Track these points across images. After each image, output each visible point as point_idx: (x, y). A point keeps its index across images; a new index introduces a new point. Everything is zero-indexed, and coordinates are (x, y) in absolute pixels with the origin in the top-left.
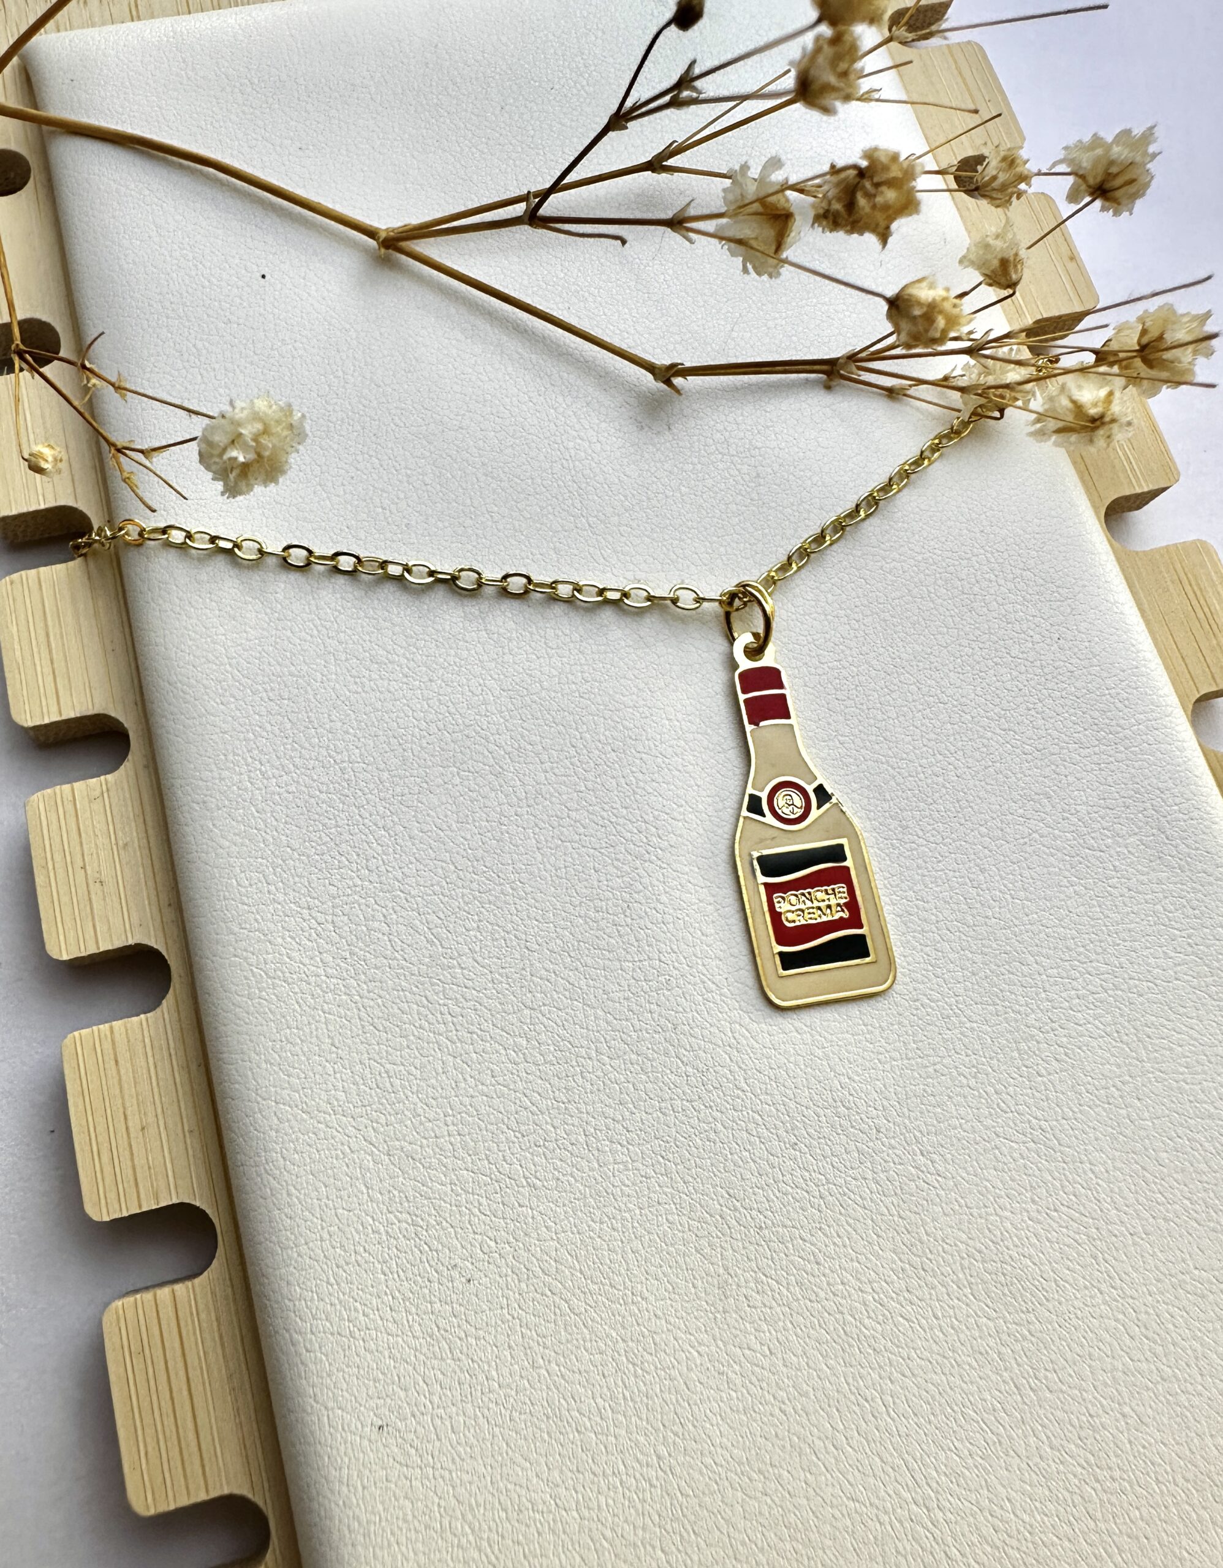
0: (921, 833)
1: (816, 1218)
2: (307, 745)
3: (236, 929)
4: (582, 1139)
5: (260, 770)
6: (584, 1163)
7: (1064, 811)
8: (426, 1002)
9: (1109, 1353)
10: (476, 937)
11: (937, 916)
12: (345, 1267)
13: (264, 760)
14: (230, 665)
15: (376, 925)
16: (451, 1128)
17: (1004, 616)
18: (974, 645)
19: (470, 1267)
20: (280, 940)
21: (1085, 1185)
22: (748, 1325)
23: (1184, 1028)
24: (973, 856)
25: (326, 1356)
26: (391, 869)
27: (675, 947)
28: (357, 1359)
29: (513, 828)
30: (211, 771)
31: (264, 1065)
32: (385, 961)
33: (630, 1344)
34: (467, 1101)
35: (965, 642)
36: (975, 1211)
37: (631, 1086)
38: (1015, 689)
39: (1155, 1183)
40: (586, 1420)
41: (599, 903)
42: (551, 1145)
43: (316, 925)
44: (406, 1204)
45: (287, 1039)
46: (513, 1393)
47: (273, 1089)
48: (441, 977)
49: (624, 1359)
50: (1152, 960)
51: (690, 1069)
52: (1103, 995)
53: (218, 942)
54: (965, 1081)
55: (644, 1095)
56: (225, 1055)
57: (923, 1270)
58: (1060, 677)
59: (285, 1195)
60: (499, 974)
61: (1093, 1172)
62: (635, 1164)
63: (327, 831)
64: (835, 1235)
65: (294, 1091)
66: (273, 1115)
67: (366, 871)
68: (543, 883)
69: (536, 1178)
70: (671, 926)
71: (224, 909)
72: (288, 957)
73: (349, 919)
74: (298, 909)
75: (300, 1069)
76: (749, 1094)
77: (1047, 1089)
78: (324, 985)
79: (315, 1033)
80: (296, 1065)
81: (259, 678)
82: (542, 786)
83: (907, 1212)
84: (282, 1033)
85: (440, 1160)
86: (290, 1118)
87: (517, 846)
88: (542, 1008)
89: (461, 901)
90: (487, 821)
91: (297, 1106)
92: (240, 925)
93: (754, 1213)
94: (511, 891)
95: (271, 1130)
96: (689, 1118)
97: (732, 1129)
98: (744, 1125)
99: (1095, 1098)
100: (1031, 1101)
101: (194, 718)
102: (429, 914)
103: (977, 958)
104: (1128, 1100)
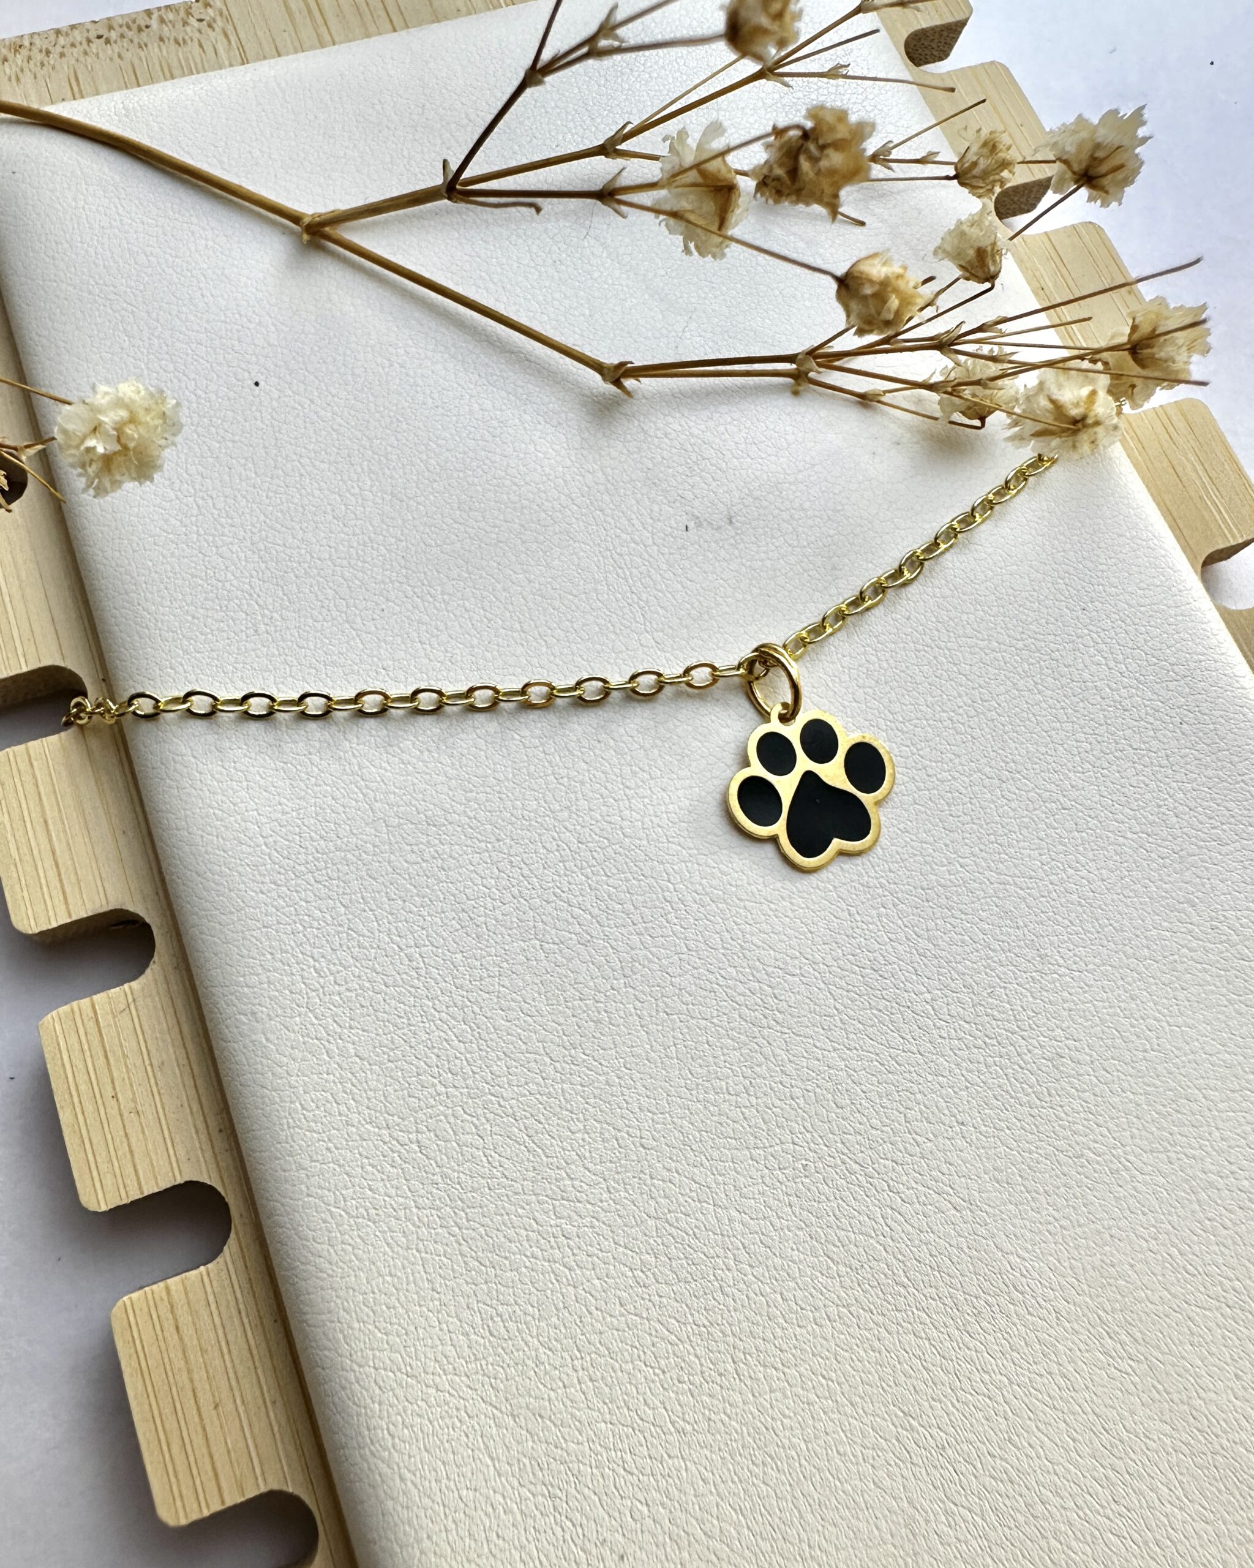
0: (1061, 961)
1: (1003, 1427)
2: (365, 932)
3: (306, 1163)
4: (730, 1367)
5: (314, 967)
6: (737, 1398)
8: (535, 1225)
10: (583, 1140)
11: (1091, 1056)
13: (317, 956)
14: (266, 844)
15: (468, 1139)
16: (581, 1373)
17: (1119, 702)
18: (1092, 738)
19: (621, 1539)
20: (359, 1171)
24: (1121, 982)
26: (478, 1070)
27: (808, 1126)
29: (612, 1006)
30: (258, 975)
31: (356, 1325)
32: (482, 1181)
34: (595, 1338)
36: (1175, 1397)
37: (778, 1296)
38: (1142, 785)
41: (717, 1083)
42: (697, 1379)
43: (398, 1147)
44: (540, 1473)
45: (380, 1291)
47: (370, 1353)
48: (550, 1193)
51: (841, 1267)
53: (286, 1181)
54: (1144, 1244)
55: (794, 1307)
56: (308, 1317)
57: (1128, 1473)
58: (1188, 767)
59: (398, 1481)
60: (614, 1180)
62: (794, 1389)
63: (399, 1032)
64: (1026, 1444)
65: (396, 1352)
66: (373, 1384)
67: (450, 1075)
68: (653, 1066)
69: (684, 1420)
70: (801, 1101)
71: (290, 1140)
72: (371, 1190)
73: (436, 1136)
74: (376, 1130)
75: (399, 1324)
76: (912, 1290)
77: (1235, 1243)
78: (416, 1218)
79: (411, 1278)
80: (394, 1320)
81: (302, 857)
82: (638, 952)
83: (1102, 1407)
84: (374, 1283)
85: (573, 1416)
86: (395, 1385)
87: (618, 1026)
88: (668, 1216)
89: (562, 1098)
90: (581, 1000)
91: (400, 1370)
92: (311, 1157)
93: (934, 1431)
94: (617, 1080)
95: (373, 1402)
96: (848, 1327)
97: (898, 1333)
98: (910, 1327)
100: (1220, 1259)
101: (231, 913)
102: (526, 1118)
103: (1141, 1099)
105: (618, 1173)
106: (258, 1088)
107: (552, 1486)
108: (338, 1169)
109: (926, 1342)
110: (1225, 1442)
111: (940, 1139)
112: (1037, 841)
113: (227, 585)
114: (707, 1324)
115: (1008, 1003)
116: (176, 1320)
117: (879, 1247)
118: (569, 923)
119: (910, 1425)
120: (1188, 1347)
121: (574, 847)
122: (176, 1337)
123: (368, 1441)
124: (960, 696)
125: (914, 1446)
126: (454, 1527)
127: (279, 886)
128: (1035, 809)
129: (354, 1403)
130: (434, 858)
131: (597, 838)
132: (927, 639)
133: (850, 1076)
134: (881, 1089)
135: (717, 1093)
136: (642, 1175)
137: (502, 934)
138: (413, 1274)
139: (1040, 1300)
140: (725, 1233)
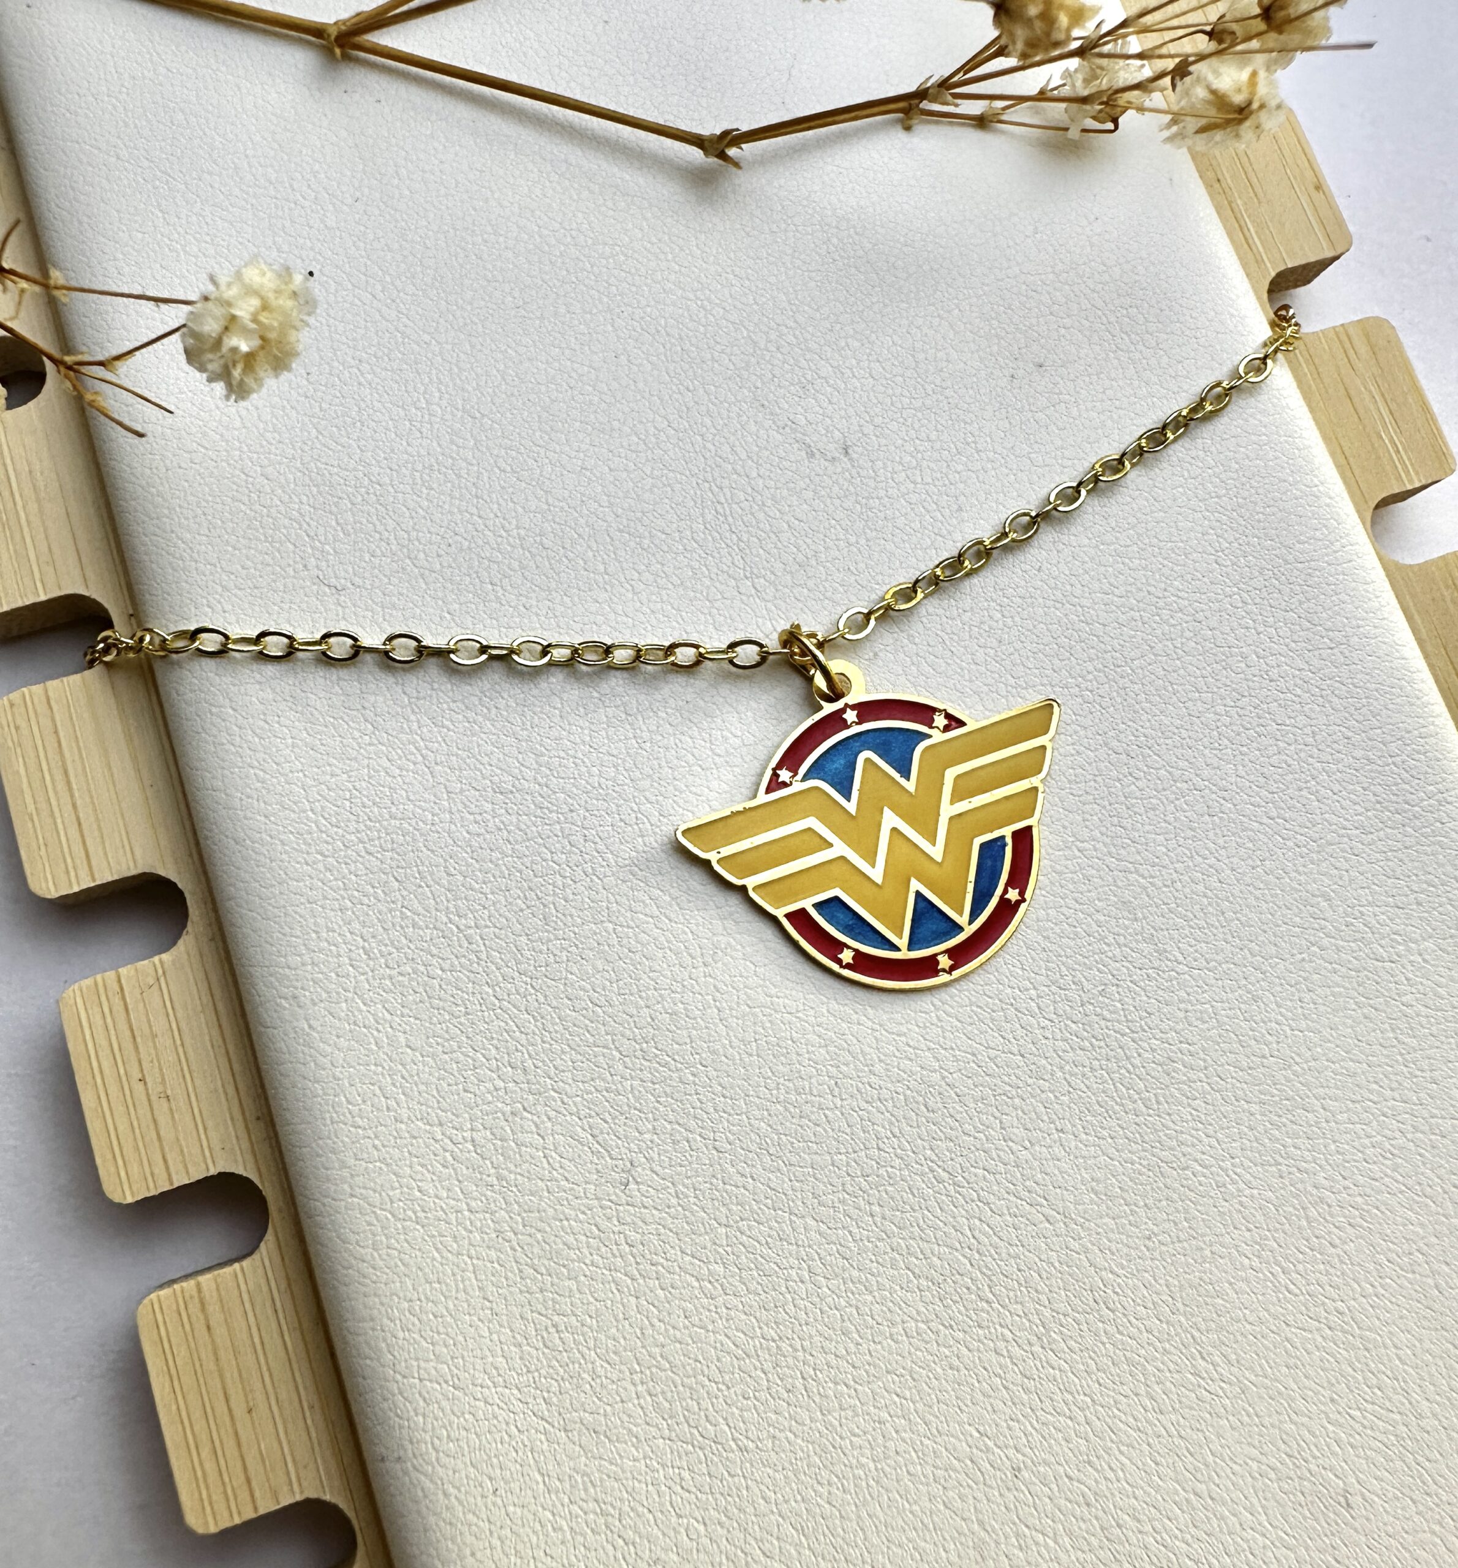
0: (1181, 958)
1: (1083, 1449)
2: (421, 910)
3: (351, 1162)
4: (799, 1383)
5: (363, 948)
6: (805, 1416)
7: (1347, 915)
8: (597, 1232)
10: (652, 1141)
11: (1205, 1061)
13: (368, 936)
14: (312, 810)
15: (527, 1138)
16: (640, 1388)
17: (1267, 672)
18: (1233, 712)
19: (675, 1558)
20: (408, 1170)
21: (1389, 1373)
24: (1244, 982)
26: (540, 1064)
27: (896, 1131)
29: (688, 996)
30: (301, 955)
31: (401, 1335)
32: (541, 1184)
34: (656, 1350)
35: (1220, 709)
36: (1267, 1421)
37: (854, 1310)
38: (1284, 765)
41: (800, 1083)
42: (763, 1395)
43: (451, 1146)
44: (591, 1490)
45: (427, 1299)
47: (415, 1364)
48: (613, 1197)
51: (924, 1283)
52: (1401, 1141)
53: (328, 1180)
54: (1246, 1261)
55: (871, 1320)
56: (349, 1323)
57: (1211, 1497)
58: (1335, 746)
59: (441, 1496)
60: (684, 1185)
61: (1400, 1359)
62: (865, 1408)
63: (454, 1021)
64: (1106, 1467)
65: (442, 1363)
66: (417, 1395)
67: (509, 1069)
68: (730, 1063)
69: (747, 1438)
70: (890, 1105)
71: (333, 1137)
72: (420, 1191)
73: (492, 1134)
74: (428, 1127)
75: (447, 1335)
76: (996, 1305)
77: (1342, 1262)
78: (468, 1223)
79: (461, 1286)
80: (442, 1330)
81: (353, 826)
82: (721, 938)
83: (1189, 1431)
84: (420, 1290)
85: (630, 1430)
86: (440, 1397)
87: (695, 1018)
88: (740, 1224)
89: (630, 1096)
90: (655, 989)
91: (446, 1382)
92: (355, 1155)
93: (1010, 1452)
94: (691, 1078)
95: (417, 1415)
96: (927, 1343)
97: (979, 1350)
98: (992, 1345)
99: (1397, 1268)
100: (1324, 1279)
101: (273, 886)
102: (590, 1117)
103: (1254, 1108)
104: (1436, 1266)
105: (688, 1178)
106: (299, 1079)
107: (605, 1503)
108: (385, 1168)
109: (1008, 1360)
110: (1313, 1467)
111: (1037, 1148)
112: (1163, 825)
113: (273, 510)
114: (776, 1337)
115: (1120, 1001)
116: (207, 1320)
117: (963, 1259)
118: (646, 905)
119: (986, 1445)
120: (1284, 1370)
121: (654, 820)
122: (207, 1339)
123: (411, 1455)
124: (1091, 660)
125: (988, 1466)
126: (499, 1543)
127: (326, 856)
128: (1164, 790)
129: (398, 1416)
130: (500, 829)
132: (1058, 593)
133: (943, 1078)
134: (977, 1093)
135: (800, 1094)
136: (714, 1180)
137: (571, 916)
138: (463, 1281)
139: (1131, 1318)
140: (800, 1243)
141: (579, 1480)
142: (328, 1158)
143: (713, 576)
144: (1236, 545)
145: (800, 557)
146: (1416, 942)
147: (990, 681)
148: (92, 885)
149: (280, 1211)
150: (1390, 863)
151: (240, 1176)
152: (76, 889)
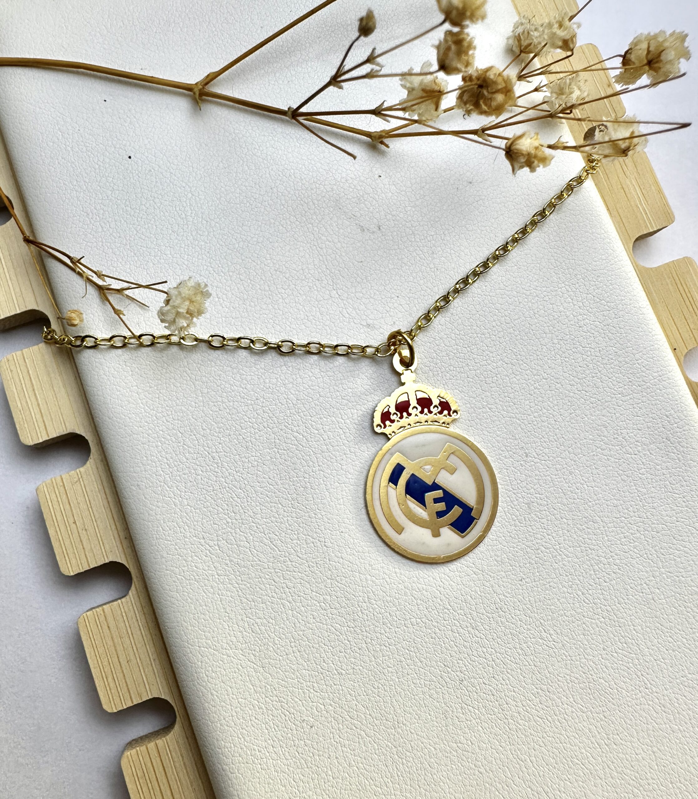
0: (536, 456)
2: (191, 446)
3: (165, 555)
4: (364, 646)
5: (167, 463)
6: (367, 659)
8: (274, 583)
9: (646, 722)
10: (297, 543)
11: (547, 502)
12: (246, 728)
13: (169, 458)
15: (242, 543)
16: (294, 649)
19: (312, 720)
20: (190, 559)
21: (630, 636)
22: (458, 731)
23: (682, 548)
24: (566, 466)
25: (242, 775)
26: (246, 511)
28: (258, 774)
29: (311, 480)
30: (140, 467)
31: (190, 628)
32: (249, 563)
33: (399, 748)
36: (573, 658)
37: (388, 614)
39: (667, 632)
40: (379, 789)
42: (349, 651)
43: (209, 548)
44: (275, 692)
46: (341, 781)
47: (196, 640)
48: (281, 568)
49: (396, 756)
50: (664, 513)
51: (419, 601)
52: (638, 535)
53: (156, 563)
54: (566, 590)
55: (396, 619)
57: (548, 691)
59: (210, 695)
60: (312, 562)
61: (635, 630)
62: (393, 656)
63: (209, 494)
64: (501, 679)
65: (208, 640)
66: (198, 654)
67: (233, 514)
68: (331, 508)
69: (342, 669)
71: (157, 545)
72: (196, 567)
73: (227, 542)
74: (198, 540)
75: (210, 628)
76: (451, 611)
77: (609, 589)
78: (217, 580)
80: (208, 626)
81: (160, 410)
82: (326, 453)
84: (198, 609)
85: (290, 667)
86: (208, 654)
87: (315, 490)
88: (337, 578)
89: (287, 524)
90: (297, 477)
91: (210, 647)
92: (167, 553)
93: (458, 673)
94: (314, 515)
95: (198, 661)
96: (421, 628)
97: (444, 631)
98: (450, 628)
99: (635, 591)
100: (601, 597)
101: (126, 437)
102: (270, 533)
103: (570, 522)
104: (653, 590)
105: (313, 559)
106: (142, 521)
107: (280, 697)
108: (180, 558)
109: (457, 634)
112: (529, 396)
114: (353, 626)
115: (508, 476)
116: (108, 624)
117: (436, 591)
119: (447, 671)
120: (582, 636)
122: (108, 631)
124: (495, 321)
125: (448, 679)
128: (529, 379)
129: (190, 662)
130: (226, 409)
131: (307, 397)
136: (325, 560)
137: (259, 446)
138: (216, 605)
139: (513, 616)
140: (364, 585)
141: (268, 687)
142: (155, 554)
143: (319, 289)
144: (563, 263)
145: (359, 279)
146: (647, 445)
147: (448, 332)
148: (47, 439)
149: (137, 577)
150: (635, 409)
151: (119, 563)
152: (41, 441)
